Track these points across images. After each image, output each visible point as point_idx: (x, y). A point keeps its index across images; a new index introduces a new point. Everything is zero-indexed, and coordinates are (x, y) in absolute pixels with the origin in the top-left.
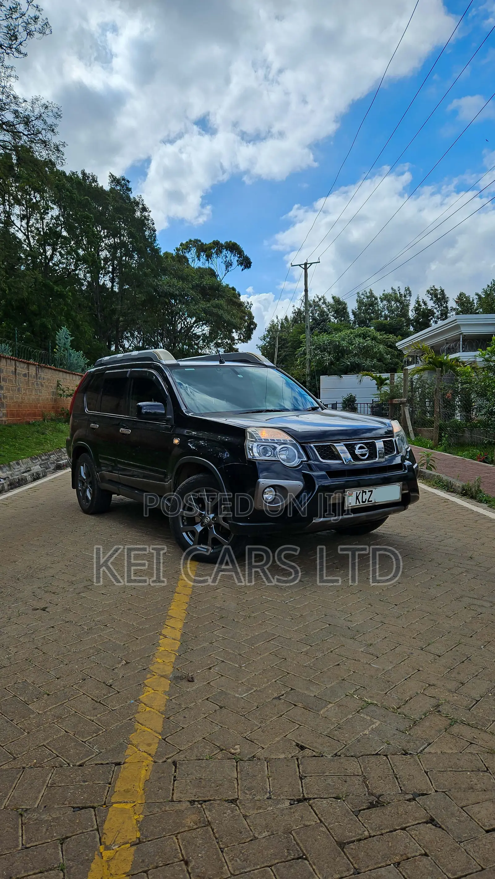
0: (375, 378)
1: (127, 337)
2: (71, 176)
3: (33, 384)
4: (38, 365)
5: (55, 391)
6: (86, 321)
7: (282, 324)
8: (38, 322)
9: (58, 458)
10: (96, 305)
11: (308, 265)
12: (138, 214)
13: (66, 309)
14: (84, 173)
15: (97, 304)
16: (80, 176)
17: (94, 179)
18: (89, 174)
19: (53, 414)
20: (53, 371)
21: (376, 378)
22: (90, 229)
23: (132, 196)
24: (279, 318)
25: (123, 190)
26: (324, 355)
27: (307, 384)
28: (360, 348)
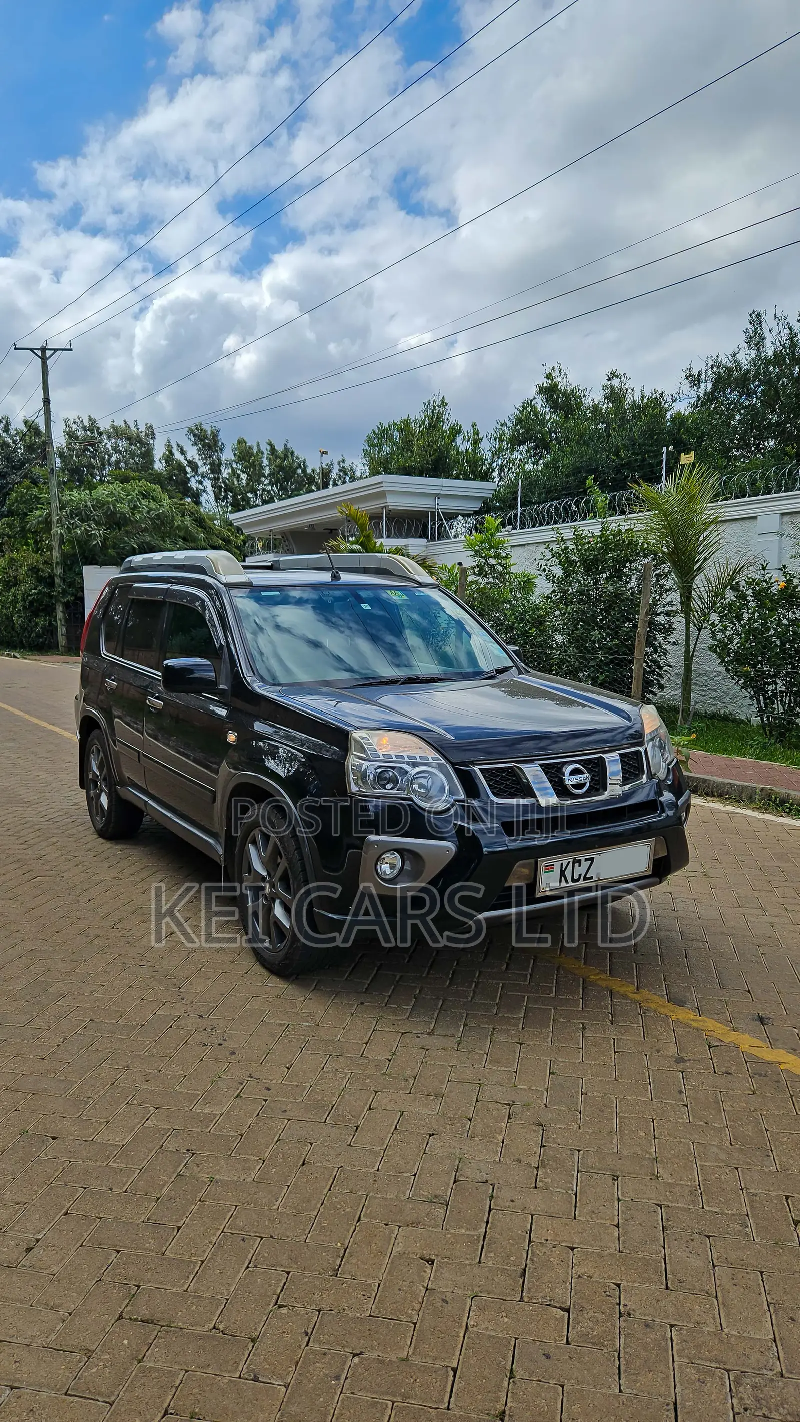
11: (49, 353)
26: (90, 527)
27: (57, 581)
28: (152, 519)
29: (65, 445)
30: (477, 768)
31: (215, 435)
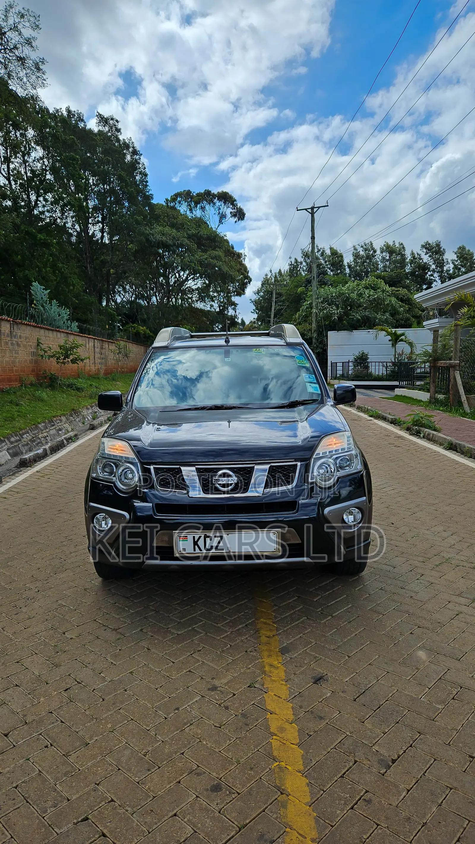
0: (389, 334)
1: (119, 292)
2: (55, 114)
3: (7, 343)
4: (12, 321)
5: (35, 351)
6: (75, 273)
7: (276, 277)
8: (21, 275)
9: (33, 438)
10: (84, 256)
11: (315, 210)
12: (128, 158)
13: (51, 260)
14: (69, 111)
15: (86, 254)
16: (65, 113)
17: (80, 117)
18: (74, 111)
19: (32, 379)
20: (32, 327)
21: (391, 334)
22: (77, 171)
23: (121, 137)
24: (272, 272)
25: (112, 131)
26: (332, 308)
27: (314, 341)
28: (370, 301)
29: (352, 260)
30: (152, 467)
31: (438, 245)
